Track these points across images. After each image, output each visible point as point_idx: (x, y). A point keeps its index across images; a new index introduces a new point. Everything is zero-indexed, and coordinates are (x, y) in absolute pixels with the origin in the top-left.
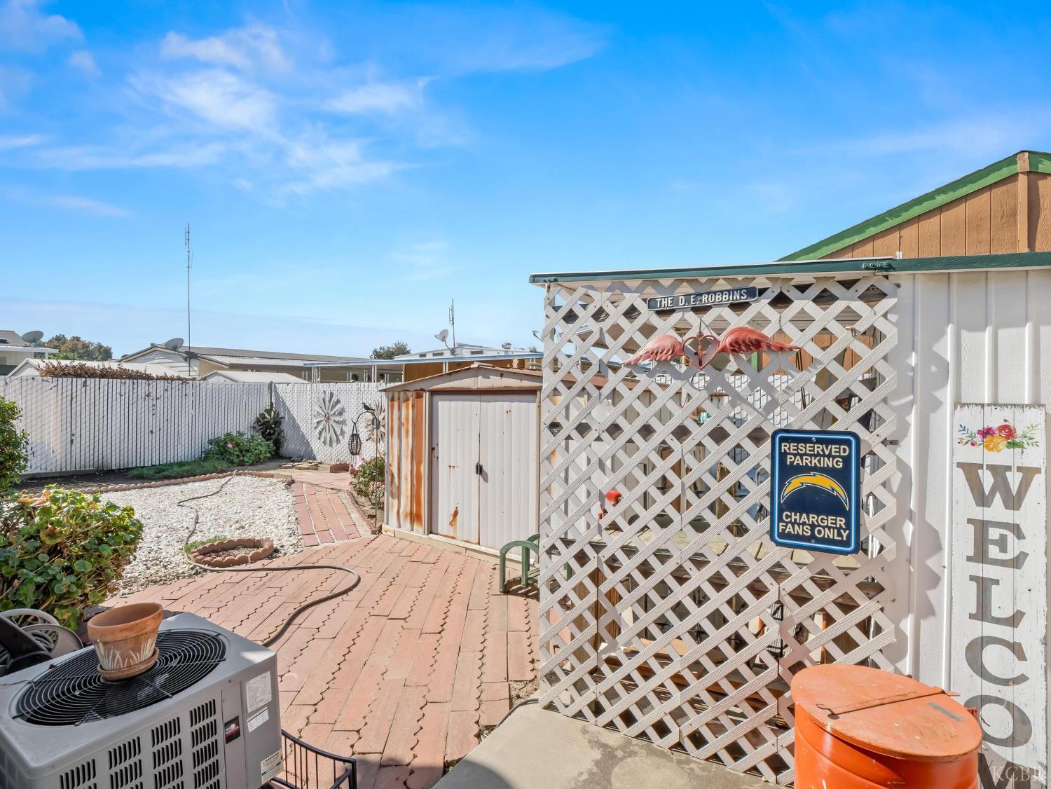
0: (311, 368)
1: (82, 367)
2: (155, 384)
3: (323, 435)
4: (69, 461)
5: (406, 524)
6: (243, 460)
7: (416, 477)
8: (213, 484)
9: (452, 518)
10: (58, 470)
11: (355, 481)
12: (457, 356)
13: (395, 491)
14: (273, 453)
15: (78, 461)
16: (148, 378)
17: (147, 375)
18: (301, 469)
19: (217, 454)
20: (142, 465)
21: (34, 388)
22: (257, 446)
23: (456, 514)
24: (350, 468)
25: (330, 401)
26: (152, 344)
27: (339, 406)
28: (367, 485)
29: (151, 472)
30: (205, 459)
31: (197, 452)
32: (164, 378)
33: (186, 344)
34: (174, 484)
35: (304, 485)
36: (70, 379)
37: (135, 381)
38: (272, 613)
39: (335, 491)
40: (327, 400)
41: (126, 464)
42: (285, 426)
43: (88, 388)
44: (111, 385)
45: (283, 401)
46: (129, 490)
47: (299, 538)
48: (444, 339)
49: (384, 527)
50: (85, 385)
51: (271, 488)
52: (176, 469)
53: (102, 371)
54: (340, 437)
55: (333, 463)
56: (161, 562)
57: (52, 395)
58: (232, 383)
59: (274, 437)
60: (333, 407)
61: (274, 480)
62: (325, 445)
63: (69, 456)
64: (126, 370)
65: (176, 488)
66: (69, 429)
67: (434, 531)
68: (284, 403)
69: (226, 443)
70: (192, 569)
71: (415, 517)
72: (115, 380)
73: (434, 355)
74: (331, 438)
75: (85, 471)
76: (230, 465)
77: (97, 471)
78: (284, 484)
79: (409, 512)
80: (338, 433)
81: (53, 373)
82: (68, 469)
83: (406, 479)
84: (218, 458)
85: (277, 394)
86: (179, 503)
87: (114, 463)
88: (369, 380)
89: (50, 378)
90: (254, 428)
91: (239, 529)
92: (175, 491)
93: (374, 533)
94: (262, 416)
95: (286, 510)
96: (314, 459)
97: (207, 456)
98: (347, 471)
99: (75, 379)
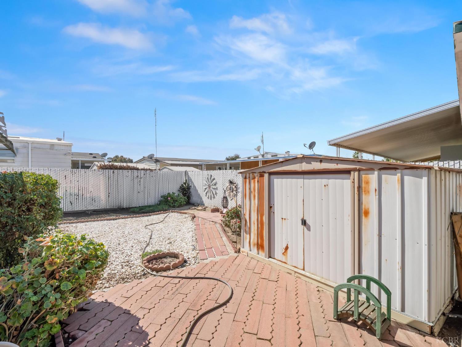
0: (202, 165)
1: (112, 165)
2: (140, 172)
3: (208, 194)
4: (108, 204)
5: (255, 250)
6: (174, 205)
7: (260, 224)
8: (161, 217)
9: (284, 251)
10: (104, 208)
11: (224, 219)
12: (265, 158)
13: (247, 230)
14: (187, 202)
15: (111, 205)
16: (138, 169)
17: (137, 168)
18: (198, 210)
19: (164, 202)
20: (135, 206)
21: (95, 174)
22: (180, 199)
23: (287, 248)
24: (220, 211)
25: (210, 179)
26: (143, 157)
27: (214, 181)
28: (229, 222)
29: (138, 210)
30: (159, 205)
31: (156, 201)
32: (144, 169)
33: (155, 156)
34: (146, 216)
35: (200, 219)
36: (108, 170)
37: (133, 171)
38: (180, 319)
39: (214, 223)
40: (209, 178)
41: (129, 206)
42: (192, 190)
43: (115, 174)
44: (123, 172)
45: (191, 179)
46: (128, 218)
47: (198, 252)
48: (259, 150)
49: (242, 249)
50: (114, 172)
51: (185, 220)
52: (148, 209)
53: (120, 166)
54: (215, 195)
55: (212, 208)
56: (129, 264)
57: (101, 177)
58: (171, 171)
59: (187, 195)
60: (212, 181)
61: (187, 216)
62: (208, 199)
63: (108, 202)
64: (129, 166)
65: (146, 218)
66: (108, 191)
67: (272, 256)
68: (191, 180)
69: (168, 197)
70: (143, 271)
71: (260, 246)
72: (125, 170)
73: (254, 158)
74: (211, 196)
75: (114, 208)
76: (169, 207)
77: (118, 209)
78: (191, 218)
79: (256, 243)
80: (214, 194)
81: (102, 168)
82: (108, 208)
83: (254, 224)
84: (164, 204)
85: (188, 176)
86: (146, 226)
87: (124, 205)
88: (226, 169)
89: (101, 170)
90: (179, 190)
91: (169, 244)
92: (145, 220)
93: (236, 252)
94: (182, 185)
95: (191, 233)
96: (204, 205)
97: (160, 203)
98: (219, 212)
99: (110, 170)
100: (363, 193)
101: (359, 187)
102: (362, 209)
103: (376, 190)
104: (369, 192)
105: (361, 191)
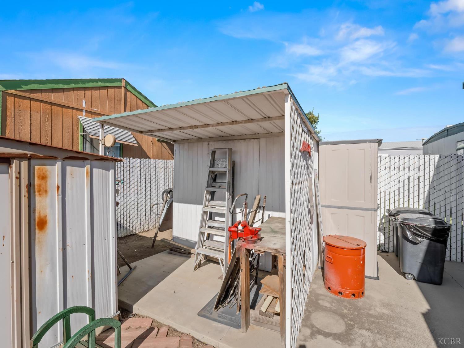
100: (36, 193)
101: (30, 186)
102: (34, 220)
103: (58, 187)
104: (46, 191)
105: (32, 191)
